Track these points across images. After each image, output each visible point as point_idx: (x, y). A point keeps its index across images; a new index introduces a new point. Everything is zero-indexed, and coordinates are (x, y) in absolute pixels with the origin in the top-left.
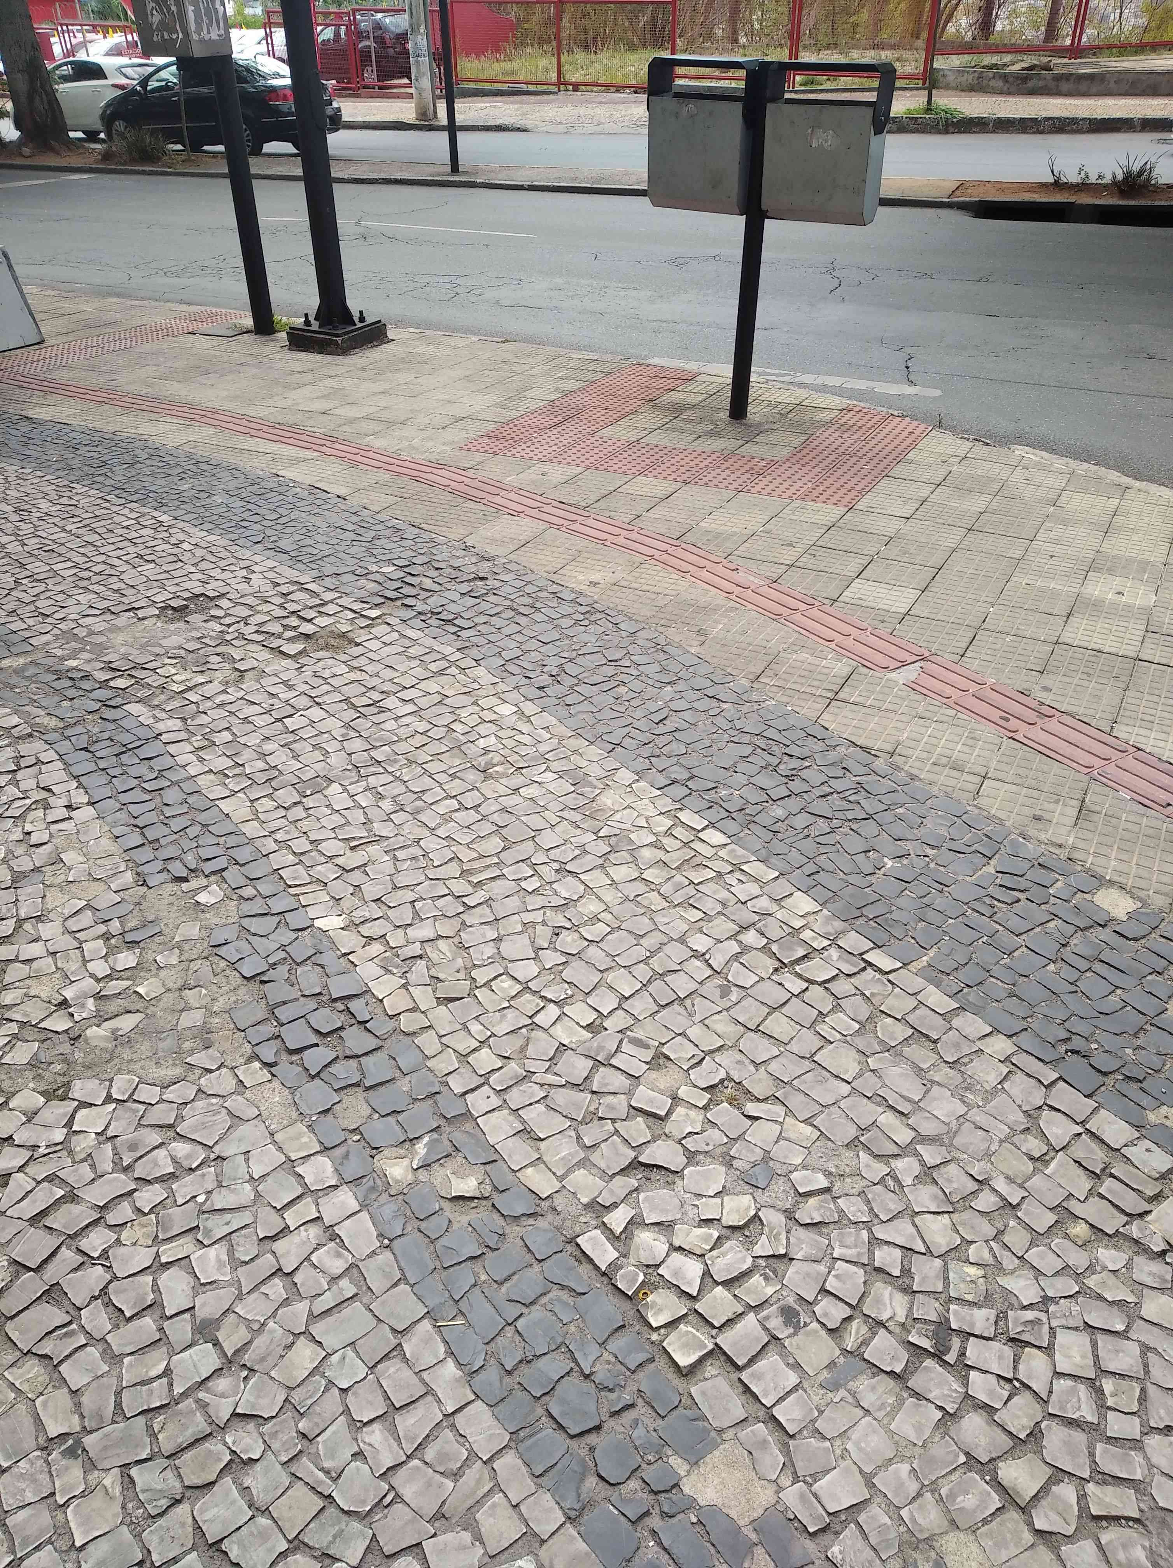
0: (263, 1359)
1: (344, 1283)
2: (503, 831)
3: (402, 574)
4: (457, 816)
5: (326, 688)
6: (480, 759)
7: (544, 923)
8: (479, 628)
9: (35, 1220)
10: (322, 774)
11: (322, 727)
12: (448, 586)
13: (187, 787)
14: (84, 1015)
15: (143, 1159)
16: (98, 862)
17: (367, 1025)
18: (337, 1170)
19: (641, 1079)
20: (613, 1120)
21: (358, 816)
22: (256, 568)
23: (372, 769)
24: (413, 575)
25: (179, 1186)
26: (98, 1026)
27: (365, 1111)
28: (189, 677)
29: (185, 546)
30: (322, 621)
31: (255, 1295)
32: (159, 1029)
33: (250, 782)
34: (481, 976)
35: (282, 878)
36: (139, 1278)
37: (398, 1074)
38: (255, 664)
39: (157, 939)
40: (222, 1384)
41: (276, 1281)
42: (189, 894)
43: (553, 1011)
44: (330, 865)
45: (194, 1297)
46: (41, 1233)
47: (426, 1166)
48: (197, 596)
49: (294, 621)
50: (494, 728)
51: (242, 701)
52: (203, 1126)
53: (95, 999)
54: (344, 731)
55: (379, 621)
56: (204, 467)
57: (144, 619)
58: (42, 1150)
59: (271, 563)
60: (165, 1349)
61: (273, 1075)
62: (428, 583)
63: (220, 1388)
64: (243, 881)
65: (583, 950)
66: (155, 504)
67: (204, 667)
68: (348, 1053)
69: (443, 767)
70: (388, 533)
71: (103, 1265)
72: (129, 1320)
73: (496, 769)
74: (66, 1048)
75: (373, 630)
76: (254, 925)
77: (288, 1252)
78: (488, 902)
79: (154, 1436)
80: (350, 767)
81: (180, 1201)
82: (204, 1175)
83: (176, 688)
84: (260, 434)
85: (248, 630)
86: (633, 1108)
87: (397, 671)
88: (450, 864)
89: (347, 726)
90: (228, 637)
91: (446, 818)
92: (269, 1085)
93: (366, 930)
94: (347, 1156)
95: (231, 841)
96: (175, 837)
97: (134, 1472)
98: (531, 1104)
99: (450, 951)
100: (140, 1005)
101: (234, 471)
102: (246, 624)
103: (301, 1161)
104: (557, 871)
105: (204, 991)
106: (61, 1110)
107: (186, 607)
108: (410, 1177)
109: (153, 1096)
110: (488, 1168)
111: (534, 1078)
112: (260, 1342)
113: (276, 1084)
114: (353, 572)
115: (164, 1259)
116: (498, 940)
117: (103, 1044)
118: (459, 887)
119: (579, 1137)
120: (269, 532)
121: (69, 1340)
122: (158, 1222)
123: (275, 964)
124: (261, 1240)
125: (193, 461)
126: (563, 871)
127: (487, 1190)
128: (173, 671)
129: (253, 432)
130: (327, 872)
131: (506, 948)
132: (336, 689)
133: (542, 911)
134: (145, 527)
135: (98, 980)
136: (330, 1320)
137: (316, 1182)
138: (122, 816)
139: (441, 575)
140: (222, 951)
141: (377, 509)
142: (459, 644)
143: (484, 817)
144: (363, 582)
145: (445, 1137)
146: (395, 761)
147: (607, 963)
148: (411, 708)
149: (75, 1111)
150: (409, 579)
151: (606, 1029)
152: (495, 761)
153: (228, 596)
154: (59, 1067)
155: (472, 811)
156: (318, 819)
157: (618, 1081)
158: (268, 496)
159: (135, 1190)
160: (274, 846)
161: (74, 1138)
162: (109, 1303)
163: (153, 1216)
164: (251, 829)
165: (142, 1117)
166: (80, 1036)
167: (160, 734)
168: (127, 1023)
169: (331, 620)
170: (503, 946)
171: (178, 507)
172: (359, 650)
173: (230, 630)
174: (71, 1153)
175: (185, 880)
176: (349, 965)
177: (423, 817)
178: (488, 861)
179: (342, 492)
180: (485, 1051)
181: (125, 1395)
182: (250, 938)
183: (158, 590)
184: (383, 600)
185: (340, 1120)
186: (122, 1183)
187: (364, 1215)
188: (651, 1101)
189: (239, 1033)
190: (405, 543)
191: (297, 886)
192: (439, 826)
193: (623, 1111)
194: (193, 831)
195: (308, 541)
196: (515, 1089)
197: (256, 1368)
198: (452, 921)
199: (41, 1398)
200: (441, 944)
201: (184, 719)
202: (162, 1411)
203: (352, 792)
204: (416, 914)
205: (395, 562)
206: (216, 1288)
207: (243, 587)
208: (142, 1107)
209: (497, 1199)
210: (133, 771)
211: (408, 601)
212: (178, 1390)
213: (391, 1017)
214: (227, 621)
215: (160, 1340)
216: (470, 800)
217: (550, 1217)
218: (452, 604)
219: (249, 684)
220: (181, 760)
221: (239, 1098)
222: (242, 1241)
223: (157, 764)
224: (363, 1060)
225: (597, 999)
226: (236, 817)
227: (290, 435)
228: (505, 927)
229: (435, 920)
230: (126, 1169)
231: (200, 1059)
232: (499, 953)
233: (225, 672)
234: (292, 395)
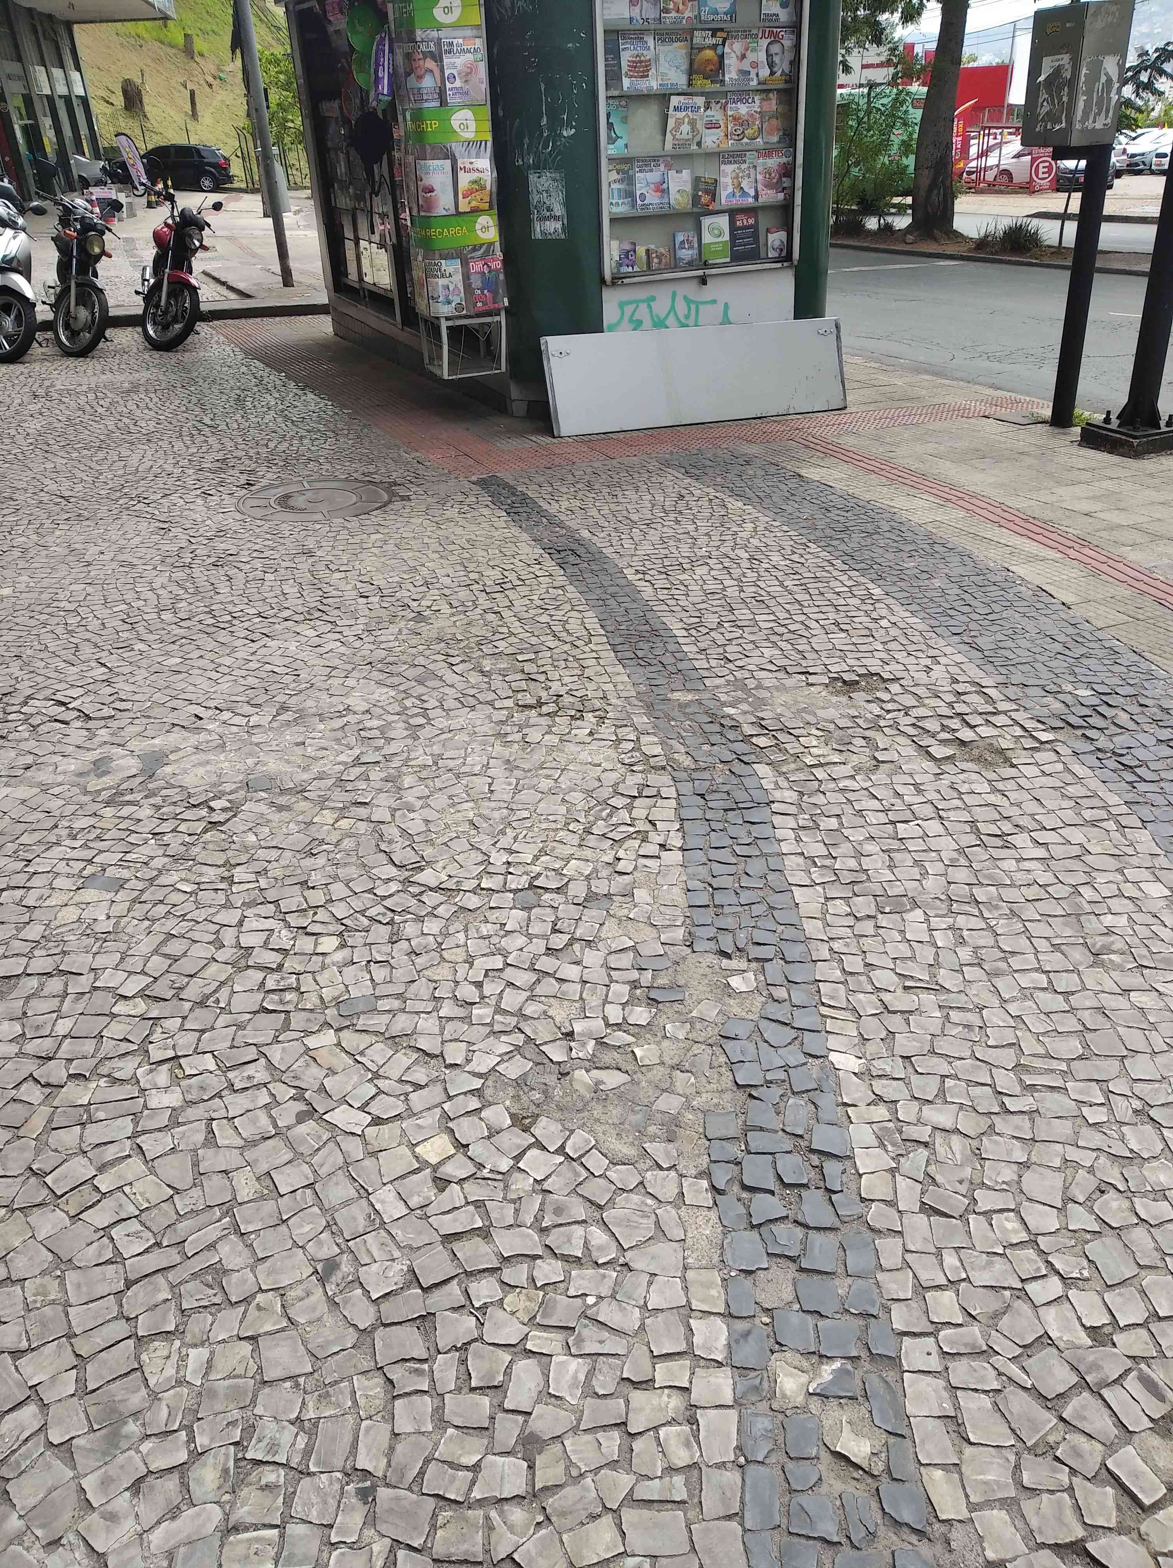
0: (563, 1514)
1: (679, 1480)
2: (1089, 1036)
3: (1096, 701)
4: (1040, 996)
5: (957, 803)
6: (1098, 938)
7: (1091, 1170)
8: (1162, 784)
9: (450, 1238)
10: (910, 895)
11: (933, 843)
12: (1146, 727)
13: (773, 863)
14: (581, 1055)
15: (562, 1229)
16: (662, 908)
17: (834, 1197)
18: (729, 1345)
19: (1136, 1438)
20: (1073, 1471)
21: (927, 954)
22: (943, 660)
23: (967, 908)
24: (1110, 706)
25: (579, 1276)
26: (587, 1071)
27: (788, 1294)
28: (826, 753)
29: (884, 623)
30: (985, 731)
31: (589, 1437)
32: (636, 1100)
33: (834, 878)
34: (986, 1200)
35: (819, 992)
36: (499, 1352)
37: (840, 1271)
38: (896, 757)
39: (676, 1006)
40: (517, 1514)
41: (616, 1434)
42: (725, 973)
43: (1054, 1287)
44: (874, 997)
45: (538, 1401)
46: (446, 1255)
47: (822, 1396)
48: (872, 674)
49: (955, 724)
50: (1131, 907)
51: (865, 792)
52: (627, 1223)
53: (597, 1043)
54: (955, 855)
55: (1048, 746)
56: (937, 548)
57: (812, 685)
58: (485, 1173)
59: (959, 658)
60: (486, 1442)
61: (715, 1203)
62: (1123, 718)
63: (513, 1518)
64: (780, 980)
65: (1127, 1227)
66: (874, 576)
67: (845, 747)
68: (800, 1218)
69: (1049, 933)
70: (1101, 653)
71: (478, 1319)
72: (473, 1390)
73: (1113, 957)
74: (551, 1080)
75: (1037, 755)
76: (771, 1032)
77: (642, 1409)
78: (1032, 1114)
79: (434, 1527)
80: (943, 897)
81: (572, 1292)
82: (604, 1276)
83: (809, 760)
84: (1011, 525)
85: (904, 721)
86: (1108, 1469)
87: (1044, 807)
88: (1007, 1051)
89: (961, 851)
90: (882, 723)
91: (1026, 994)
92: (705, 1212)
93: (879, 1086)
94: (746, 1334)
95: (790, 933)
96: (740, 909)
97: (401, 1554)
98: (976, 1390)
99: (962, 1154)
100: (630, 1067)
101: (965, 558)
102: (907, 714)
103: (699, 1314)
104: (1136, 1112)
105: (692, 1080)
106: (517, 1139)
107: (857, 682)
108: (800, 1400)
109: (599, 1167)
110: (892, 1440)
111: (994, 1359)
112: (570, 1492)
113: (713, 1215)
114: (1043, 687)
115: (529, 1346)
116: (1025, 1166)
117: (583, 1091)
118: (1006, 1081)
119: (1017, 1467)
120: (973, 626)
121: (416, 1379)
122: (542, 1303)
123: (771, 1082)
124: (623, 1379)
125: (930, 541)
126: (1143, 1114)
127: (878, 1467)
128: (815, 743)
129: (1003, 522)
130: (867, 1003)
131: (1030, 1181)
132: (967, 807)
133: (1095, 1154)
134: (855, 596)
135: (608, 1025)
136: (646, 1513)
137: (703, 1347)
138: (703, 871)
139: (1143, 713)
140: (729, 1045)
141: (1100, 624)
142: (1130, 797)
143: (1072, 1010)
144: (1050, 699)
145: (858, 1374)
146: (997, 907)
147: (1153, 1258)
148: (1041, 853)
149: (529, 1147)
150: (1103, 709)
151: (1114, 1344)
152: (1115, 947)
153: (902, 682)
154: (538, 1096)
155: (1060, 997)
156: (884, 942)
157: (1102, 1424)
158: (989, 589)
159: (539, 1257)
160: (826, 955)
161: (517, 1175)
162: (463, 1362)
163: (541, 1293)
164: (812, 928)
165: (580, 1184)
166: (568, 1073)
167: (773, 802)
168: (612, 1079)
169: (995, 732)
170: (1028, 1176)
171: (894, 583)
172: (1012, 772)
173: (888, 716)
174: (506, 1187)
175: (728, 956)
176: (845, 1118)
177: (999, 983)
178: (1055, 1065)
179: (1069, 599)
180: (948, 1296)
181: (432, 1467)
182: (761, 1044)
183: (838, 660)
184: (1062, 725)
185: (758, 1290)
186: (531, 1242)
187: (733, 1414)
188: (1136, 1475)
189: (704, 1141)
190: (1117, 669)
191: (830, 1006)
192: (1014, 999)
193: (1091, 1466)
194: (758, 910)
195: (1010, 644)
196: (965, 1361)
197: (553, 1519)
198: (980, 1118)
199: (368, 1422)
200: (956, 1140)
201: (801, 794)
202: (453, 1506)
203: (933, 925)
204: (942, 1092)
205: (1095, 687)
206: (559, 1406)
207: (921, 676)
208: (585, 1174)
209: (885, 1485)
210: (733, 831)
211: (1090, 733)
212: (476, 1494)
213: (863, 1200)
214: (889, 706)
215: (487, 1429)
216: (1063, 982)
217: (939, 1548)
218: (1142, 749)
219: (879, 777)
220: (779, 834)
221: (674, 1211)
222: (605, 1369)
223: (756, 831)
224: (812, 1234)
225: (1119, 1300)
226: (804, 910)
227: (1042, 531)
228: (1038, 1154)
229: (961, 1109)
230: (544, 1231)
231: (656, 1149)
232: (1019, 1182)
233: (862, 758)
234: (1061, 491)
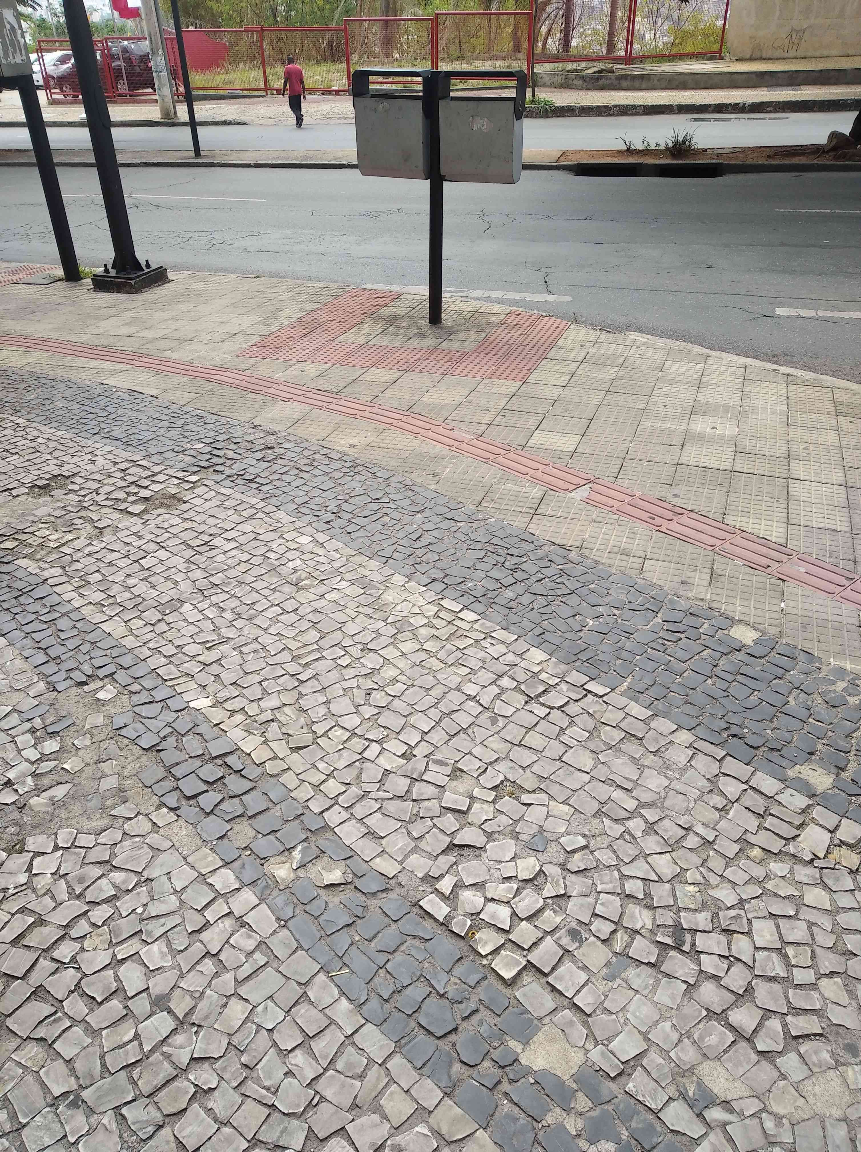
0: (207, 1017)
1: (257, 955)
2: (318, 626)
3: (210, 449)
4: (281, 618)
5: (167, 535)
6: (292, 576)
7: (358, 687)
8: (274, 483)
9: (15, 942)
10: (175, 598)
11: (169, 563)
12: (246, 455)
13: (74, 616)
14: (26, 790)
15: (91, 888)
16: (16, 677)
17: (242, 773)
18: (238, 877)
19: (446, 787)
20: (431, 818)
21: (208, 625)
22: (97, 453)
23: (212, 591)
24: (218, 449)
25: (122, 903)
26: (38, 796)
27: (252, 833)
28: (60, 536)
29: (40, 440)
30: (156, 487)
31: (193, 973)
32: (85, 793)
33: (122, 608)
34: (320, 729)
35: (159, 675)
36: (103, 973)
37: (270, 805)
38: (110, 522)
39: (72, 729)
40: (179, 1039)
41: (207, 961)
42: (91, 694)
43: (375, 748)
44: (193, 662)
45: (148, 980)
46: (22, 951)
47: (302, 866)
48: (56, 476)
49: (133, 489)
50: (298, 554)
51: (105, 550)
52: (132, 858)
53: (33, 777)
54: (186, 565)
55: (199, 484)
56: (44, 381)
57: (17, 496)
58: (11, 891)
59: (108, 448)
60: (131, 1021)
61: (178, 816)
62: (230, 455)
63: (178, 1042)
64: (130, 681)
65: (390, 703)
66: (11, 412)
67: (70, 528)
68: (231, 794)
69: (266, 585)
70: (193, 420)
71: (74, 968)
72: (100, 1004)
73: (304, 582)
74: (16, 815)
75: (195, 491)
76: (144, 711)
77: (212, 939)
78: (316, 676)
79: (135, 1083)
80: (196, 591)
81: (124, 914)
82: (139, 893)
83: (52, 545)
84: (83, 354)
85: (99, 498)
86: (444, 808)
87: (219, 519)
88: (283, 653)
89: (188, 561)
90: (86, 505)
91: (274, 620)
92: (176, 824)
93: (228, 705)
94: (243, 866)
95: (115, 652)
96: (72, 653)
97: (124, 1111)
98: (371, 814)
99: (294, 714)
100: (68, 778)
101: (68, 383)
102: (98, 494)
103: (210, 874)
104: (361, 650)
105: (115, 762)
106: (21, 860)
107: (49, 485)
108: (292, 876)
109: (90, 841)
110: (348, 862)
111: (370, 796)
112: (202, 1005)
113: (181, 822)
114: (173, 450)
115: (119, 957)
116: (328, 702)
117: (44, 809)
118: (293, 668)
119: (409, 833)
120: (103, 426)
121: (57, 1025)
122: (110, 931)
123: (165, 737)
124: (190, 934)
125: (34, 378)
126: (366, 649)
127: (350, 877)
128: (48, 533)
129: (77, 353)
130: (193, 667)
131: (334, 708)
132: (175, 535)
133: (355, 679)
134: (6, 428)
135: (32, 763)
136: (251, 983)
137: (224, 888)
138: (28, 642)
139: (239, 447)
140: (123, 732)
141: (182, 403)
142: (261, 496)
143: (302, 617)
144: (181, 457)
145: (312, 845)
146: (229, 583)
147: (409, 710)
148: (234, 544)
149: (32, 859)
150: (215, 452)
151: (415, 756)
152: (303, 577)
153: (80, 474)
154: (13, 829)
155: (292, 614)
156: (179, 630)
157: (430, 791)
158: (98, 399)
159: (88, 911)
160: (149, 653)
161: (35, 880)
162: (84, 994)
163: (106, 927)
164: (129, 642)
165: (84, 858)
166: (25, 805)
167: (46, 580)
168: (60, 792)
169: (162, 486)
170: (332, 707)
171: (29, 412)
172: (186, 506)
173: (86, 499)
174: (34, 890)
175: (85, 683)
176: (221, 732)
177: (257, 621)
178: (311, 648)
179: (154, 392)
180: (331, 781)
181: (108, 1058)
182: (143, 720)
183: (25, 474)
184: (199, 469)
185: (234, 842)
186: (78, 907)
187: (264, 906)
188: (455, 802)
189: (147, 789)
190: (207, 426)
191: (171, 679)
192: (269, 627)
193: (437, 811)
194: (85, 648)
195: (134, 430)
196: (357, 805)
197: (202, 1024)
198: (291, 692)
199: (43, 1069)
200: (286, 709)
201: (63, 567)
202: (137, 1065)
203: (201, 609)
204: (264, 690)
205: (203, 440)
206: (163, 972)
207: (90, 467)
208: (83, 851)
209: (358, 883)
210: (31, 608)
211: (218, 468)
212: (147, 1048)
213: (258, 765)
214: (83, 493)
215: (127, 1014)
216: (289, 606)
217: (397, 890)
218: (251, 468)
219: (108, 537)
220: (66, 597)
221: (156, 835)
222: (176, 936)
223: (48, 601)
224: (243, 797)
225: (405, 736)
226: (116, 634)
227: (106, 353)
228: (330, 693)
229: (279, 693)
230: (78, 897)
231: (120, 811)
232: (330, 712)
233: (88, 530)
234: (102, 324)
